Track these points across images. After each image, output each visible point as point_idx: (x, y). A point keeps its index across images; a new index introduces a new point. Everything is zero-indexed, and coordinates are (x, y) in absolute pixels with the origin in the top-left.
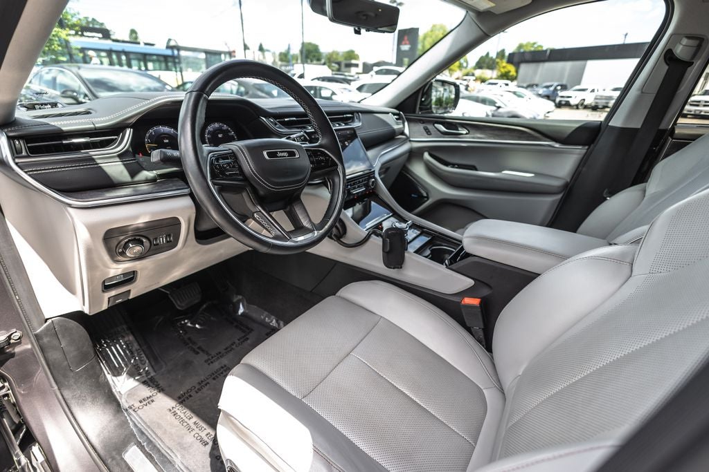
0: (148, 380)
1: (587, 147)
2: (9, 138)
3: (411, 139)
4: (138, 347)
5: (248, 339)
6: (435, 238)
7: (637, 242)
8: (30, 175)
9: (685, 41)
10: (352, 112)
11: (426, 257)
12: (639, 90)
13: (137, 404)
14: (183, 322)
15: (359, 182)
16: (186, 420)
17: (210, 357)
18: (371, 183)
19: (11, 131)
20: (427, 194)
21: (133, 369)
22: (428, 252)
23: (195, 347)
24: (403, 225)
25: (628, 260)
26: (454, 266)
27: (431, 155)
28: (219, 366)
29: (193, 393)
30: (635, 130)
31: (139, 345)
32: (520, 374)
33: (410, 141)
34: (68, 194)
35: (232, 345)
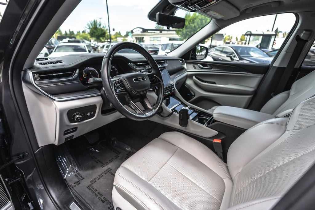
0: (77, 174)
1: (263, 75)
2: (33, 73)
3: (188, 71)
4: (73, 160)
5: (118, 157)
6: (200, 113)
7: (288, 116)
8: (40, 88)
9: (304, 32)
10: (164, 60)
11: (197, 121)
12: (285, 51)
13: (73, 185)
14: (91, 149)
15: (168, 90)
16: (95, 192)
17: (103, 164)
18: (172, 90)
19: (33, 71)
20: (194, 94)
21: (71, 169)
22: (197, 120)
23: (96, 160)
24: (187, 108)
25: (284, 124)
26: (209, 126)
27: (196, 77)
28: (107, 169)
29: (96, 180)
30: (284, 68)
31: (73, 159)
32: (240, 172)
33: (187, 71)
34: (54, 95)
35: (112, 159)
